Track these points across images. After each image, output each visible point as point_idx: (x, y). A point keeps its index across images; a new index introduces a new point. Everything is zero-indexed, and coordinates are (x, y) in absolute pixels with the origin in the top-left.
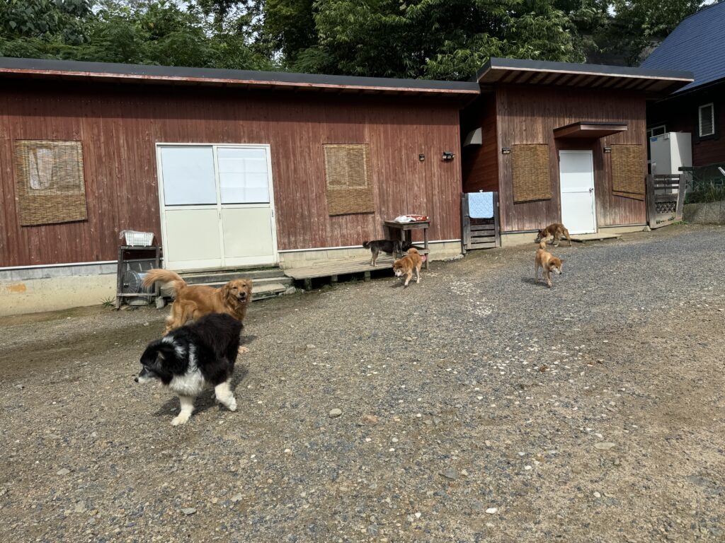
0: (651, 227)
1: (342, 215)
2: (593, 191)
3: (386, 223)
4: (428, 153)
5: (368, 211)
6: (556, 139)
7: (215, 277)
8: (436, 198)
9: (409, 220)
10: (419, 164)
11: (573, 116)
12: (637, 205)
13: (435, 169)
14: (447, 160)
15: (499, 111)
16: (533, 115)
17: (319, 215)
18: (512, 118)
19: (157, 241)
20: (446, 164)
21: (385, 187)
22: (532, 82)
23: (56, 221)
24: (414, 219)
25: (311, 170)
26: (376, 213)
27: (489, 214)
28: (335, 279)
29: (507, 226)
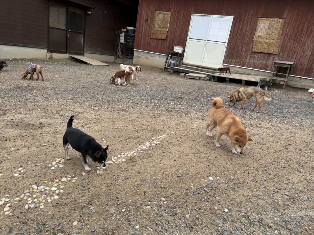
17: (246, 52)
23: (158, 38)
25: (249, 30)
28: (228, 80)
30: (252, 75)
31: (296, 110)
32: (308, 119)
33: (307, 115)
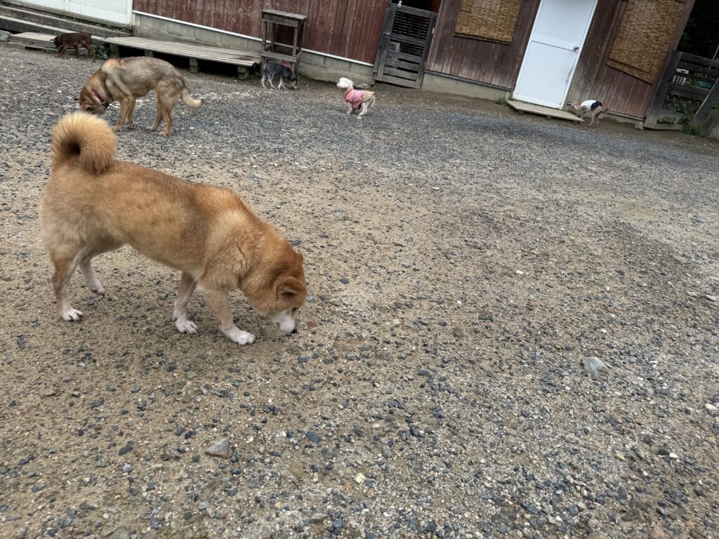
0: (646, 125)
2: (580, 51)
12: (639, 90)
29: (436, 62)
30: (215, 46)
31: (311, 131)
32: (332, 150)
33: (332, 142)
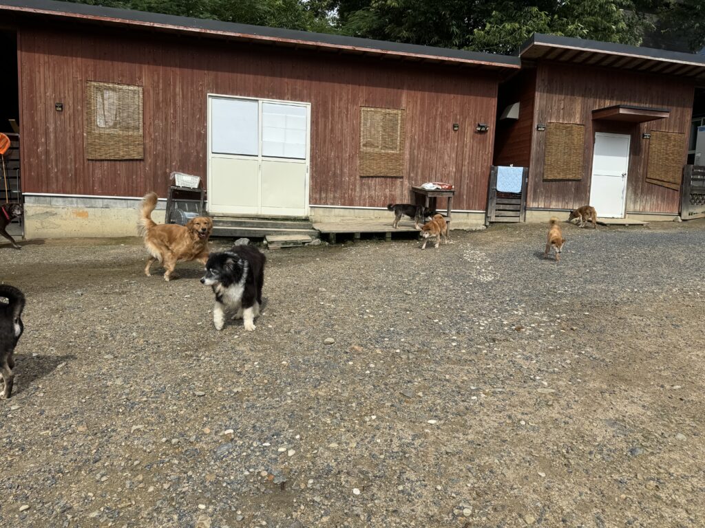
0: (683, 218)
1: (372, 177)
2: (626, 176)
3: (413, 188)
4: (462, 124)
5: (398, 175)
6: (593, 120)
7: (251, 223)
8: (465, 168)
9: (435, 187)
10: (452, 133)
11: (615, 98)
12: (671, 195)
13: (468, 140)
14: (480, 132)
15: (539, 87)
16: (573, 94)
17: (350, 176)
18: (551, 95)
19: (203, 184)
20: (479, 135)
21: (416, 154)
22: (576, 61)
23: (117, 157)
24: (440, 187)
25: (347, 131)
26: (405, 178)
27: (517, 189)
28: (358, 237)
29: (533, 202)
30: (370, 219)
